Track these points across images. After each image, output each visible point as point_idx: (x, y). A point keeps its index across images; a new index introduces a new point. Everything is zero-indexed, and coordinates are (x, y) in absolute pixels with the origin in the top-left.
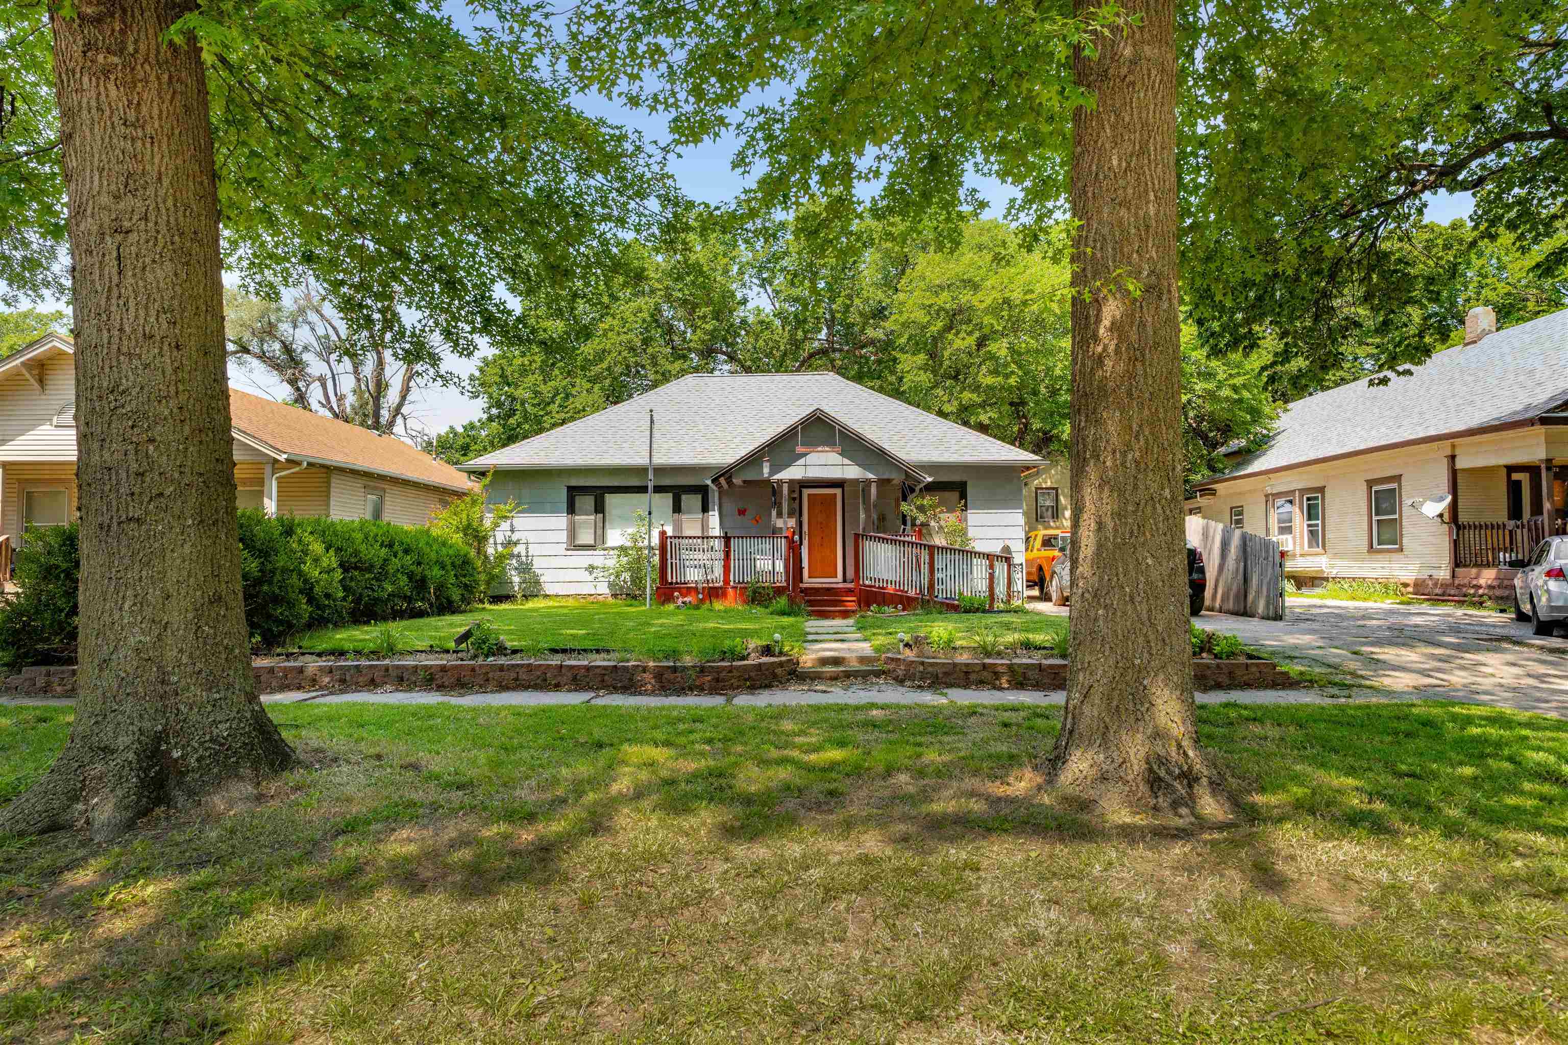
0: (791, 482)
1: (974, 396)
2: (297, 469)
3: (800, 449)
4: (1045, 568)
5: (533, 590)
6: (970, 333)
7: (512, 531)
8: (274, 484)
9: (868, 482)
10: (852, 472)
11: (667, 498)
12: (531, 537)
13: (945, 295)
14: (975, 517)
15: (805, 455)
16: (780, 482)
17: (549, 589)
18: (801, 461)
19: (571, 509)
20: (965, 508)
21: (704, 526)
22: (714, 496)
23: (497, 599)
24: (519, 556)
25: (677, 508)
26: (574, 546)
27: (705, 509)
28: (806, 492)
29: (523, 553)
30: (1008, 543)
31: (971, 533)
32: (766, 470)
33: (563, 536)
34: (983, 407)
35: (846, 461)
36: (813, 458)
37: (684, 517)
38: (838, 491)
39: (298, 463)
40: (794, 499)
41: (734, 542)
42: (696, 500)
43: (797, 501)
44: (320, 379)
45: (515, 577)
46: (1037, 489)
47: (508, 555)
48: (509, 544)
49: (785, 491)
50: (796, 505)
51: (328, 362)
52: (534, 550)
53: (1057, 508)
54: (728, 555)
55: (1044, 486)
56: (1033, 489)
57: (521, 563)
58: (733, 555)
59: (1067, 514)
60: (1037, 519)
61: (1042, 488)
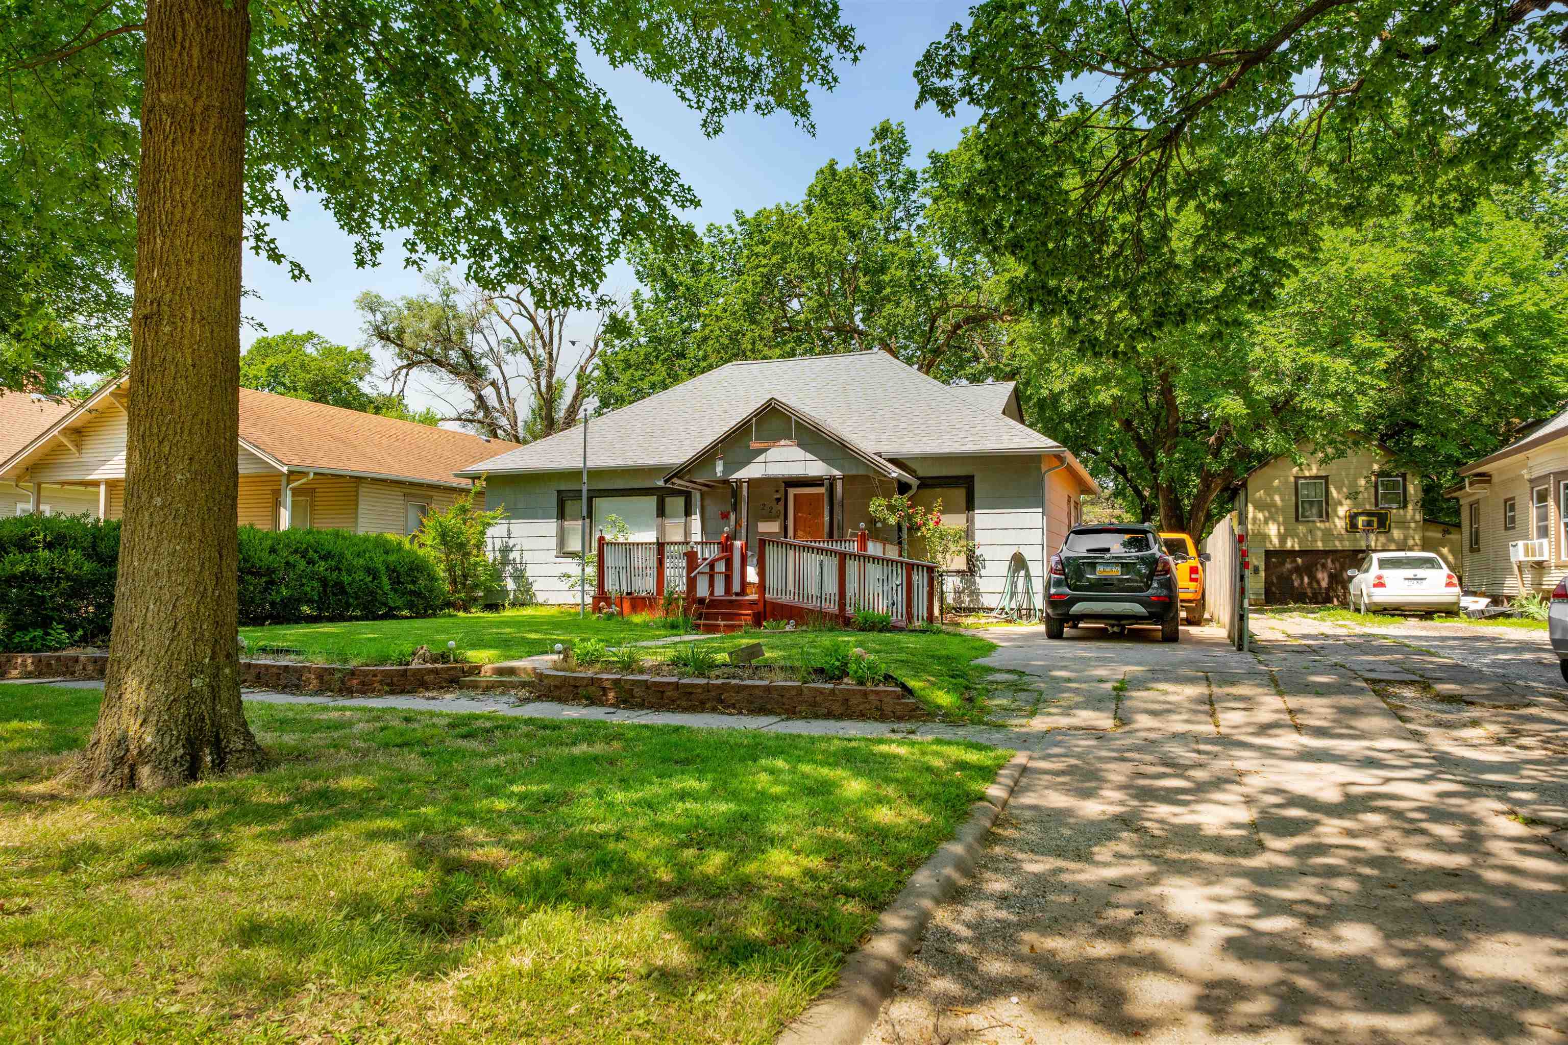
0: (750, 481)
2: (304, 480)
3: (754, 445)
5: (525, 598)
7: (510, 537)
8: (289, 493)
9: (832, 480)
10: (816, 468)
11: (651, 502)
12: (527, 544)
14: (983, 518)
15: (765, 450)
16: (739, 481)
17: (540, 598)
18: (761, 458)
19: (561, 515)
20: (970, 506)
21: (687, 532)
22: (696, 497)
23: (492, 607)
24: (514, 562)
25: (661, 512)
26: (563, 553)
27: (688, 513)
28: (792, 492)
29: (518, 560)
31: (980, 537)
32: (719, 469)
33: (553, 543)
35: (809, 456)
36: (774, 453)
37: (667, 520)
38: (824, 490)
39: (305, 474)
40: (778, 500)
41: (667, 548)
42: (680, 501)
43: (782, 502)
44: (493, 384)
45: (510, 585)
46: (1297, 478)
47: (505, 562)
48: (505, 550)
49: (745, 492)
50: (781, 507)
51: (500, 366)
52: (527, 557)
53: (1327, 503)
54: (661, 562)
55: (1307, 474)
56: (1292, 479)
57: (516, 570)
58: (667, 563)
59: (1342, 511)
60: (1297, 519)
61: (1305, 478)
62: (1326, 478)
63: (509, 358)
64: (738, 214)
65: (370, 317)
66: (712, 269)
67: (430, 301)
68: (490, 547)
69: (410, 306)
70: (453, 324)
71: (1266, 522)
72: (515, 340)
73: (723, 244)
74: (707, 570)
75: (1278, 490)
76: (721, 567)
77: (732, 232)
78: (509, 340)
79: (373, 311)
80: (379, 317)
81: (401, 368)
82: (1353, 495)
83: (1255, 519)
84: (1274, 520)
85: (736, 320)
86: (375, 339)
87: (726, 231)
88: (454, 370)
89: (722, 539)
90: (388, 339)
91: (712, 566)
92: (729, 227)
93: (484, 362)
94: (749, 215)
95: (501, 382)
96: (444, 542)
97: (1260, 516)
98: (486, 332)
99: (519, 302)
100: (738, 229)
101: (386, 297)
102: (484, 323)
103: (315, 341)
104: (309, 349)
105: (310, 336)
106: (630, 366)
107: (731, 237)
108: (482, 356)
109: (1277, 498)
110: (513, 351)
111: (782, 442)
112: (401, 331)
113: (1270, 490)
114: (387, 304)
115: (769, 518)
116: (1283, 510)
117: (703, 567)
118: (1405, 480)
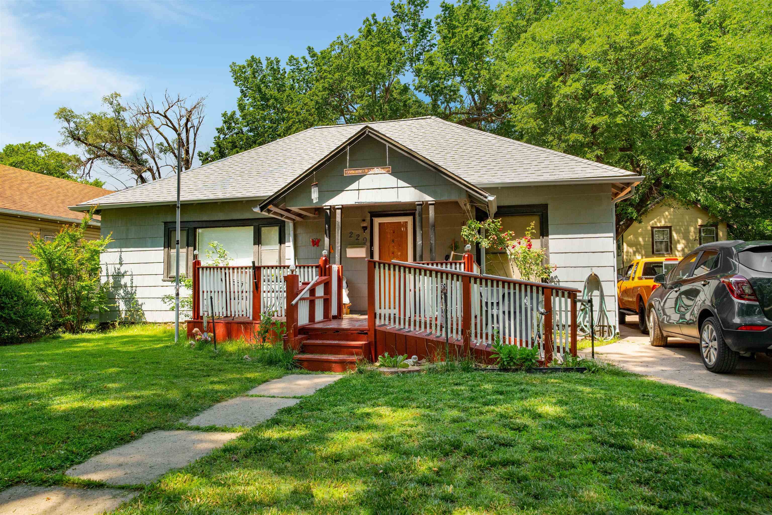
0: (344, 209)
1: (580, 137)
3: (348, 172)
4: (645, 297)
6: (578, 80)
7: (121, 264)
9: (424, 205)
10: (408, 195)
11: (249, 232)
12: (135, 269)
13: (553, 49)
14: (558, 243)
15: (357, 178)
16: (333, 209)
17: (149, 317)
18: (354, 186)
19: (168, 244)
21: (281, 257)
22: (290, 226)
23: (103, 327)
24: (125, 286)
25: (258, 241)
26: (170, 277)
27: (282, 241)
28: (377, 221)
29: (129, 284)
30: (596, 271)
31: (554, 260)
32: (315, 195)
33: (160, 268)
34: (590, 148)
35: (401, 183)
36: (364, 182)
37: (263, 248)
38: (409, 220)
40: (365, 228)
41: (264, 272)
42: (274, 232)
43: (368, 231)
44: (150, 170)
45: (122, 306)
46: (653, 228)
47: (117, 285)
48: (118, 276)
49: (338, 218)
50: (367, 234)
51: (154, 159)
52: (137, 281)
53: (671, 243)
54: (257, 287)
55: (659, 225)
56: (649, 228)
57: (127, 293)
58: (264, 287)
59: (680, 247)
60: (653, 252)
61: (658, 227)
62: (670, 228)
63: (162, 155)
64: (310, 49)
65: (66, 124)
66: (292, 88)
67: (109, 116)
68: (104, 273)
69: (93, 118)
70: (123, 132)
71: (634, 253)
72: (166, 144)
73: (301, 70)
74: (308, 295)
75: (641, 234)
76: (320, 291)
77: (306, 62)
78: (161, 144)
79: (68, 121)
80: (72, 125)
81: (89, 159)
82: (686, 236)
83: (627, 252)
84: (639, 253)
85: (311, 115)
86: (70, 139)
87: (301, 61)
88: (123, 161)
89: (321, 262)
90: (79, 139)
91: (312, 291)
92: (304, 58)
93: (145, 157)
94: (317, 50)
95: (155, 169)
96: (51, 268)
97: (631, 250)
98: (145, 138)
99: (166, 117)
100: (309, 59)
101: (77, 112)
102: (144, 132)
103: (44, 148)
104: (40, 153)
105: (41, 145)
106: (236, 147)
107: (305, 66)
108: (144, 152)
109: (641, 239)
110: (165, 151)
111: (376, 170)
112: (86, 134)
113: (636, 235)
114: (77, 117)
115: (356, 244)
116: (645, 247)
117: (305, 293)
118: (717, 228)
